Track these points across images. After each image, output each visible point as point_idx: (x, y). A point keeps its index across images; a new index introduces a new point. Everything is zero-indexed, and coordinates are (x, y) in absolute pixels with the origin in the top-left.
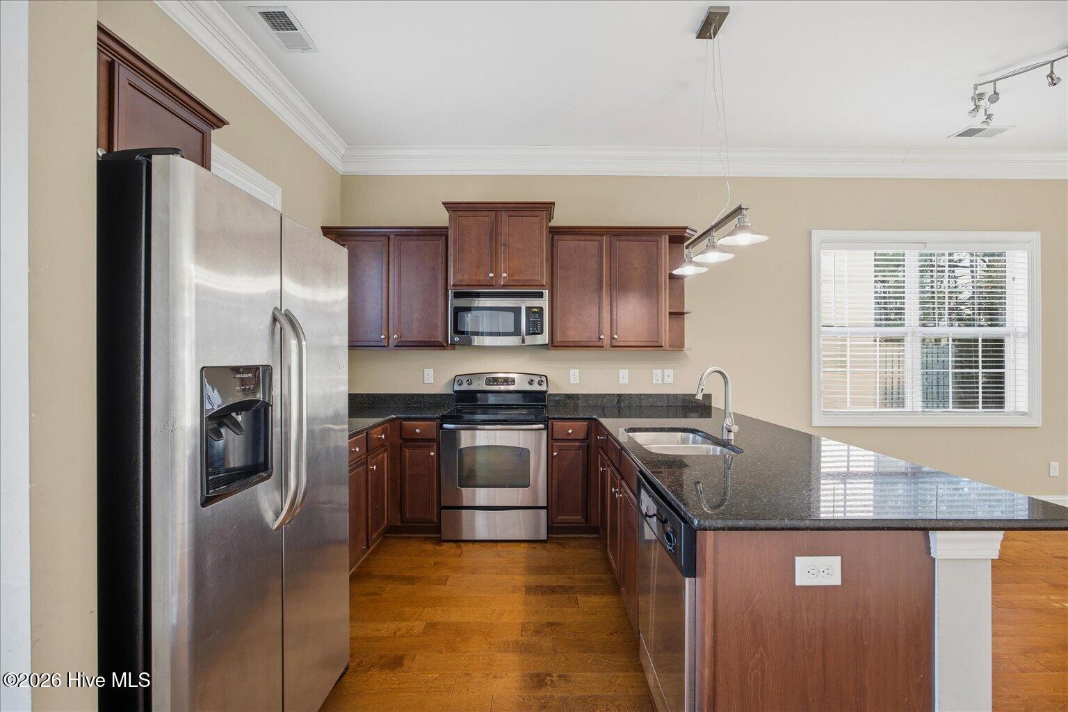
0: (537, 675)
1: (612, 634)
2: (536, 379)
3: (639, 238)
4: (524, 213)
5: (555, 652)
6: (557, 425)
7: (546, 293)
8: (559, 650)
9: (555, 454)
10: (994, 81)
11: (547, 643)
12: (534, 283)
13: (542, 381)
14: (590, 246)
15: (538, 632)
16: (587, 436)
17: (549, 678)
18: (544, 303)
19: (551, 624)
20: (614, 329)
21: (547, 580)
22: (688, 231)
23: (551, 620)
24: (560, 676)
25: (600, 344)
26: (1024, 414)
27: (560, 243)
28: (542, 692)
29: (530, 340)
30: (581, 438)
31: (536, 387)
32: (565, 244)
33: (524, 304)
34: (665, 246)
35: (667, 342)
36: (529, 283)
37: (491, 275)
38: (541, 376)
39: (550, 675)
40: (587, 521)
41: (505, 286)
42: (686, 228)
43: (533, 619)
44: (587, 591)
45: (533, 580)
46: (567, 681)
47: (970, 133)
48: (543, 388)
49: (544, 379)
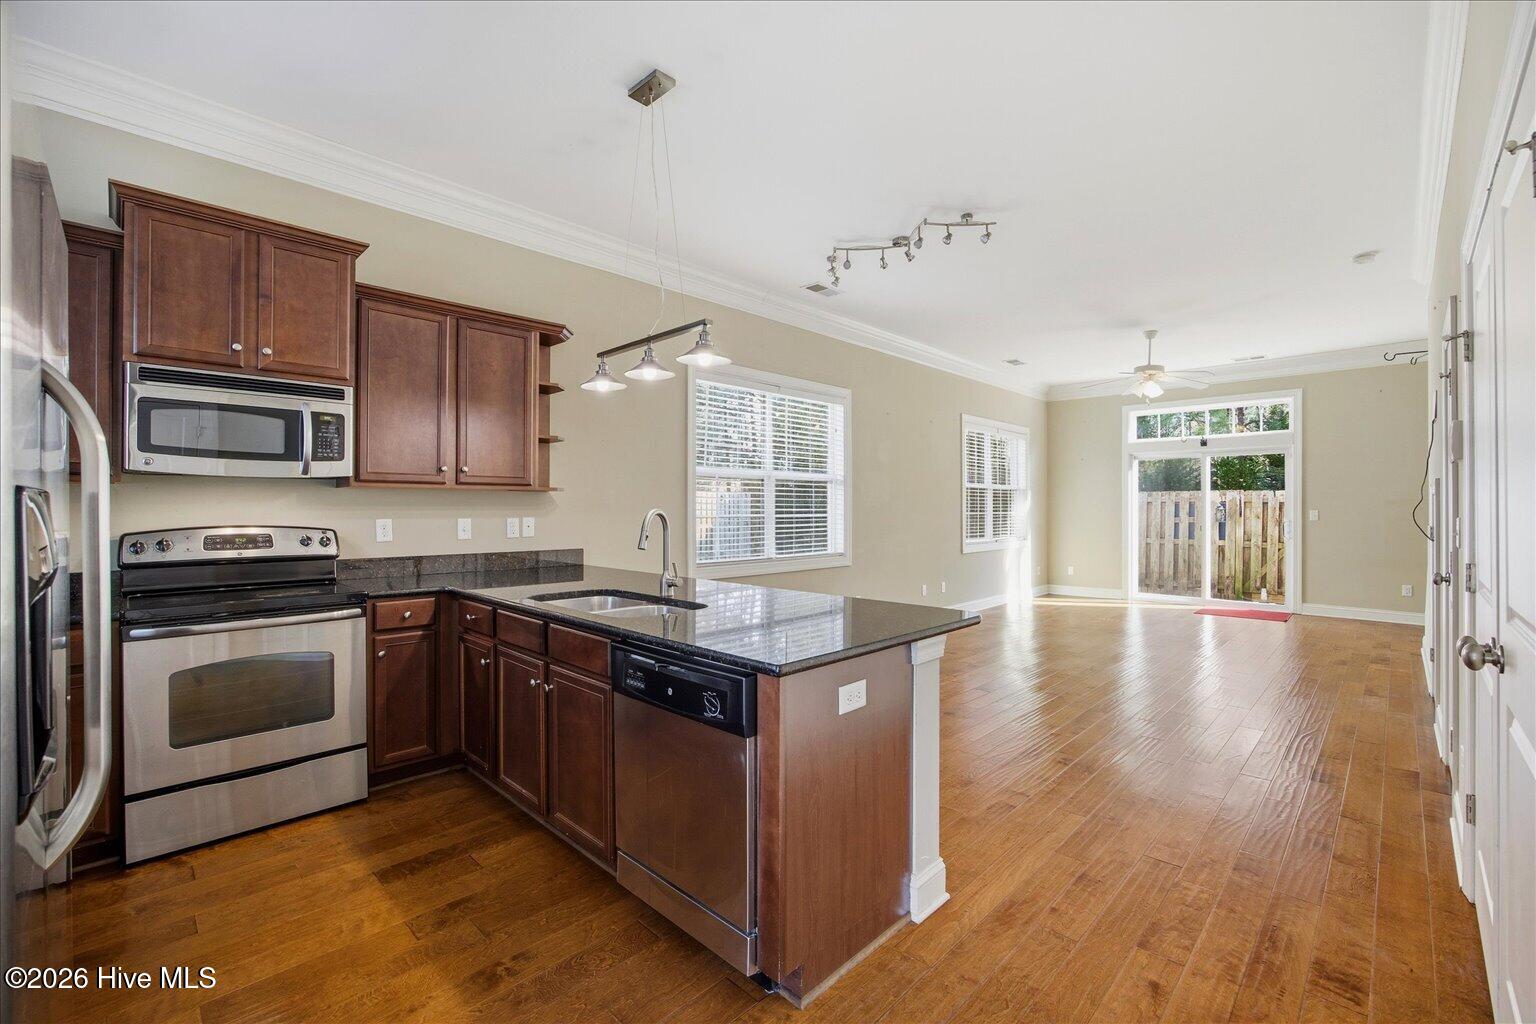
0: (480, 973)
1: (550, 879)
2: (316, 536)
3: (500, 329)
4: (305, 249)
5: (488, 935)
6: (382, 606)
7: (349, 392)
8: (491, 930)
9: (381, 653)
10: (847, 250)
11: (466, 929)
12: (327, 373)
13: (328, 539)
14: (424, 326)
15: (442, 924)
16: (435, 620)
17: (500, 969)
18: (345, 408)
19: (453, 906)
20: (462, 457)
21: (405, 852)
22: (565, 331)
23: (450, 898)
24: (514, 958)
25: (439, 479)
26: (841, 555)
27: (372, 313)
28: (502, 989)
29: (320, 469)
30: (425, 623)
31: (315, 549)
32: (380, 318)
33: (308, 406)
34: (535, 348)
35: (537, 481)
36: (316, 371)
37: (237, 347)
38: (324, 530)
39: (499, 964)
40: (435, 750)
41: (265, 371)
42: (563, 327)
43: (420, 910)
44: (480, 843)
45: (383, 860)
46: (527, 959)
47: (816, 288)
48: (331, 550)
49: (330, 535)
